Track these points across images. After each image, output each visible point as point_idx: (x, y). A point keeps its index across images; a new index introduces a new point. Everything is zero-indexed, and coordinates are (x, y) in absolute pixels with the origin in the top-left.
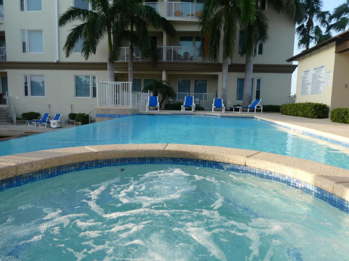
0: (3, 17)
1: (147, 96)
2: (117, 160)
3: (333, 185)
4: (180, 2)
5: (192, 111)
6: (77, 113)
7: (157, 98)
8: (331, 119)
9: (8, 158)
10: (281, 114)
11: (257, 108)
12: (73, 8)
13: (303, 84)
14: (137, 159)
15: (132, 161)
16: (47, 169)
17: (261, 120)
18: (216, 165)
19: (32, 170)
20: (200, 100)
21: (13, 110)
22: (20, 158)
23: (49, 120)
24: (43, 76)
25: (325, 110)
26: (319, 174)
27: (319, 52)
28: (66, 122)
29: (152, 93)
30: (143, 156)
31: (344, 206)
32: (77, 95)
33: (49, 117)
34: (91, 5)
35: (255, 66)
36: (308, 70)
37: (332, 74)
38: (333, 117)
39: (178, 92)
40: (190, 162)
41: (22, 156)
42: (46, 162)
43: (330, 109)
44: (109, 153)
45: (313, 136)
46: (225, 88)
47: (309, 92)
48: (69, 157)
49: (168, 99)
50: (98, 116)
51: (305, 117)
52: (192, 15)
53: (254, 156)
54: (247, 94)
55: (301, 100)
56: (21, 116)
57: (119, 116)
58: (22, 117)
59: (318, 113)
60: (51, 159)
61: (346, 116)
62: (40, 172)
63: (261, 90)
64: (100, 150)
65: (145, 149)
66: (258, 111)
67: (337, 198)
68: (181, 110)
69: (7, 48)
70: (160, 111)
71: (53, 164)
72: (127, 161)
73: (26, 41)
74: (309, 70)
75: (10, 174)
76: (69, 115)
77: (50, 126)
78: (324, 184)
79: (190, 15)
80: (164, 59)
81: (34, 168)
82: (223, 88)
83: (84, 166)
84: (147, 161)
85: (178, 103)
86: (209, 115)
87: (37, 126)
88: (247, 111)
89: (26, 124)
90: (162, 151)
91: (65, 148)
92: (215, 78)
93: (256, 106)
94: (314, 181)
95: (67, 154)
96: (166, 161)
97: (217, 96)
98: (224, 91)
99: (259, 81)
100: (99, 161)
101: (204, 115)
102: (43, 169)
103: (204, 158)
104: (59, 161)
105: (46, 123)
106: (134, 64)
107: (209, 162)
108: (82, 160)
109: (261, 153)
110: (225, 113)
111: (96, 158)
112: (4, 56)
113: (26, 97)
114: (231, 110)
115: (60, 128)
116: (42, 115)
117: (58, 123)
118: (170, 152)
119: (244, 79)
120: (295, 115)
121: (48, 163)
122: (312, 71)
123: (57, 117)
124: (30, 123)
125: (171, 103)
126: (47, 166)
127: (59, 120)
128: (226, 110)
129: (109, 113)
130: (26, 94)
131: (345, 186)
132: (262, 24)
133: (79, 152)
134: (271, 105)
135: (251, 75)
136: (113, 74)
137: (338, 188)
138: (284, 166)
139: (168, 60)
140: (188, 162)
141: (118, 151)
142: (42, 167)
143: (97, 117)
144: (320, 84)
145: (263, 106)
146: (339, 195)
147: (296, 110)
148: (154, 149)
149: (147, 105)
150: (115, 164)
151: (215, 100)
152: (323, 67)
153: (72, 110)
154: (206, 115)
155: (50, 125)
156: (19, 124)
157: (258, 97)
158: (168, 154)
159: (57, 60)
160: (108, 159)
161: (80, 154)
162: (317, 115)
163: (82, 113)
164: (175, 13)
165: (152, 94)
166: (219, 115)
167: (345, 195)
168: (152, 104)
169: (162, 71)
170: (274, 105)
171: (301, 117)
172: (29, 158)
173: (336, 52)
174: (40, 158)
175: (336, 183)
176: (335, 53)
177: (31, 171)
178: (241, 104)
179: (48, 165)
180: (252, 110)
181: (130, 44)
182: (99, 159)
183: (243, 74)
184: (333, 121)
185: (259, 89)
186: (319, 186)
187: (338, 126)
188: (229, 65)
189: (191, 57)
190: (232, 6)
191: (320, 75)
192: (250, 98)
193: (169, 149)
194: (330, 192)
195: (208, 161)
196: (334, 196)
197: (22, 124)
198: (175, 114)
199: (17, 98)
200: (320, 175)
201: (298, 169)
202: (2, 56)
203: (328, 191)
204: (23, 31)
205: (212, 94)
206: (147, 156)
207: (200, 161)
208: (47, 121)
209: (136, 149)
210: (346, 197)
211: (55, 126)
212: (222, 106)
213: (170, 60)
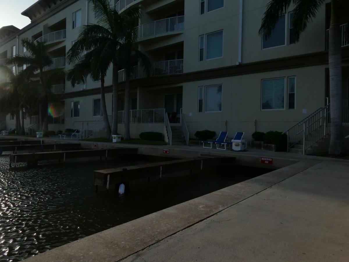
21: (187, 129)
28: (249, 144)
32: (264, 107)
33: (228, 136)
56: (195, 135)
73: (204, 47)
77: (232, 148)
87: (215, 147)
89: (201, 145)
113: (201, 113)
115: (245, 151)
116: (219, 135)
117: (242, 144)
123: (239, 136)
124: (206, 144)
127: (242, 140)
130: (201, 110)
153: (256, 128)
156: (192, 145)
159: (239, 62)
204: (201, 36)
211: (238, 148)
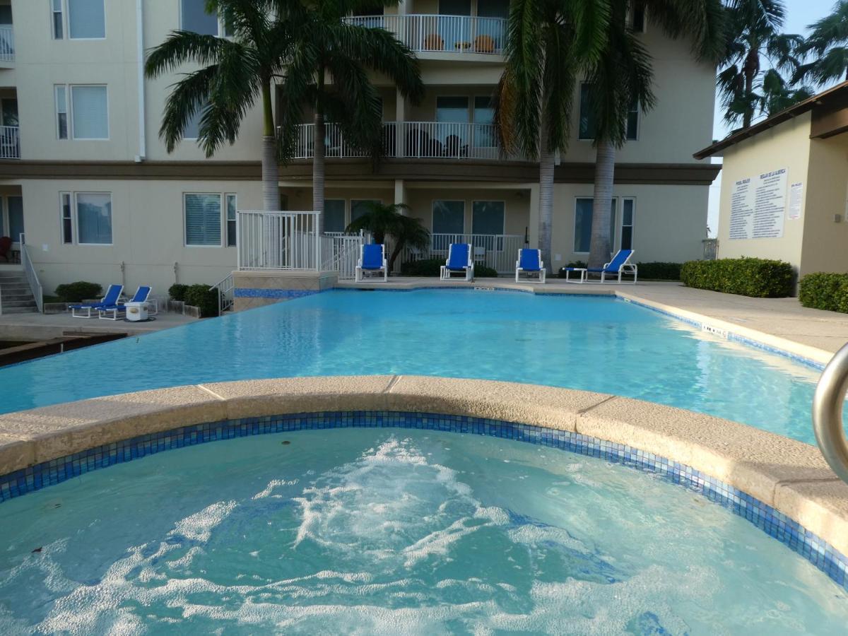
0: (12, 53)
1: (358, 243)
2: (274, 419)
3: (772, 489)
4: (436, 14)
5: (467, 279)
6: (190, 285)
7: (382, 248)
8: (801, 300)
9: (14, 421)
10: (682, 284)
11: (623, 271)
12: (179, 33)
13: (735, 212)
14: (322, 415)
15: (309, 421)
16: (108, 445)
17: (632, 302)
18: (507, 429)
19: (71, 449)
20: (488, 251)
21: (37, 279)
22: (43, 419)
23: (122, 301)
24: (107, 194)
25: (787, 276)
26: (744, 459)
27: (771, 136)
28: (164, 306)
29: (369, 235)
30: (335, 408)
31: (797, 539)
32: (190, 239)
33: (123, 294)
34: (224, 23)
35: (619, 168)
36: (746, 179)
37: (802, 190)
38: (805, 295)
39: (434, 232)
40: (448, 422)
41: (49, 415)
42: (104, 428)
43: (799, 275)
44: (255, 402)
45: (752, 346)
46: (547, 223)
47: (750, 234)
48: (159, 415)
49: (408, 250)
50: (239, 293)
51: (738, 293)
52: (466, 45)
53: (597, 408)
54: (600, 237)
55: (729, 251)
56: (56, 292)
57: (290, 294)
58: (56, 295)
59: (771, 284)
60: (115, 423)
61: (836, 293)
62: (89, 452)
63: (635, 226)
64: (233, 396)
65: (339, 392)
66: (627, 277)
67: (782, 519)
68: (440, 276)
69: (20, 128)
70: (391, 279)
71: (121, 434)
72: (298, 421)
73: (67, 111)
74: (749, 180)
75: (18, 461)
76: (170, 290)
77: (125, 316)
78: (753, 484)
79: (461, 46)
80: (400, 152)
81: (75, 445)
82: (542, 221)
83: (194, 436)
84: (344, 420)
85: (434, 258)
86: (506, 289)
87: (95, 315)
88: (600, 278)
89: (67, 310)
90: (379, 398)
91: (152, 391)
92: (523, 198)
93: (621, 266)
94: (731, 475)
95: (154, 409)
96: (391, 420)
97: (527, 242)
98: (545, 228)
99: (629, 204)
100: (231, 424)
101: (496, 289)
102: (96, 446)
103: (480, 414)
104: (136, 426)
105: (115, 310)
106: (327, 164)
107: (493, 423)
108: (188, 422)
109: (616, 401)
110: (546, 283)
111: (224, 415)
112: (14, 147)
113: (68, 245)
114: (562, 275)
115: (148, 320)
116: (107, 291)
117: (145, 309)
118: (398, 398)
119: (592, 200)
120: (716, 288)
121: (109, 432)
122: (756, 183)
123: (142, 294)
124: (78, 310)
125: (416, 259)
126: (106, 438)
127: (145, 303)
128: (549, 276)
129: (264, 288)
130: (68, 239)
131: (799, 492)
132: (638, 68)
133: (184, 403)
134: (659, 263)
135: (608, 191)
136: (276, 190)
137: (783, 495)
138: (664, 437)
139: (407, 155)
140: (442, 422)
141: (276, 397)
142: (95, 443)
143: (236, 296)
144: (776, 214)
145: (640, 265)
146: (787, 513)
147: (718, 276)
148: (362, 391)
149: (357, 267)
150: (268, 428)
151: (522, 253)
152: (781, 172)
153: (177, 277)
154: (500, 289)
155: (125, 313)
156: (49, 312)
157: (627, 245)
158: (394, 404)
159: (141, 157)
160: (252, 416)
161: (184, 408)
162: (768, 288)
163: (201, 284)
164: (426, 41)
165: (370, 239)
166: (531, 289)
167: (799, 515)
168: (371, 265)
169: (393, 181)
170: (667, 262)
171: (730, 293)
172: (64, 421)
173: (812, 137)
174: (91, 418)
175: (780, 482)
176: (809, 140)
177: (70, 452)
178: (585, 261)
179: (109, 436)
180: (612, 276)
181: (316, 116)
182: (230, 418)
183: (592, 186)
184: (804, 306)
185: (630, 223)
186: (742, 489)
187: (815, 318)
188: (556, 167)
189: (464, 147)
190: (562, 23)
191: (775, 192)
192: (607, 245)
193: (398, 393)
194: (766, 503)
195: (490, 420)
196: (775, 514)
197: (57, 311)
198: (425, 288)
199: (45, 248)
200: (746, 462)
201: (696, 444)
202: (10, 147)
203: (763, 501)
204: (59, 87)
205: (517, 236)
206: (346, 408)
207: (470, 420)
208: (117, 303)
209: (320, 393)
210: (801, 518)
211: (137, 317)
212: (540, 267)
213: (414, 155)
